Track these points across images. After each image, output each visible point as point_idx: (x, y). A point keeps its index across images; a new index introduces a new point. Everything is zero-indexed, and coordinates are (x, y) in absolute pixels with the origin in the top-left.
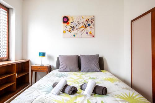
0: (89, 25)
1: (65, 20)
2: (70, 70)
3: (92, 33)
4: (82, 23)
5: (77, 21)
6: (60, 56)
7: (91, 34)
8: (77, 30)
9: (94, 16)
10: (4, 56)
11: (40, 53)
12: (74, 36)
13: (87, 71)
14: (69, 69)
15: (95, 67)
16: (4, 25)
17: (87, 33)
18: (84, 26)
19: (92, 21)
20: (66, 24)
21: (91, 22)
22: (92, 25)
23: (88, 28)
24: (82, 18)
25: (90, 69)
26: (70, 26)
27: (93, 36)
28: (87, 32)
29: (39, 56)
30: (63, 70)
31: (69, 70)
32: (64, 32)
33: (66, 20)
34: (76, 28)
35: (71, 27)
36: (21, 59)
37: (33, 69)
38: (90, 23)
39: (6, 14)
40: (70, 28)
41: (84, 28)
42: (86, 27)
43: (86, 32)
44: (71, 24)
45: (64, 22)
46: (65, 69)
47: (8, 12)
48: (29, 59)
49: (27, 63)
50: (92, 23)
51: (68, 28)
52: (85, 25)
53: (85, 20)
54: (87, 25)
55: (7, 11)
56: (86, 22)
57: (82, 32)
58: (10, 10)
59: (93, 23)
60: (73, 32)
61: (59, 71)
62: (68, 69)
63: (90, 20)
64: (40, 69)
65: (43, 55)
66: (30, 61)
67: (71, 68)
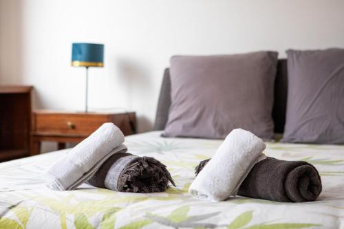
6: (175, 59)
14: (216, 125)
29: (74, 59)
30: (184, 127)
31: (213, 131)
37: (44, 129)
46: (195, 123)
61: (163, 136)
64: (73, 127)
65: (92, 55)
66: (36, 93)
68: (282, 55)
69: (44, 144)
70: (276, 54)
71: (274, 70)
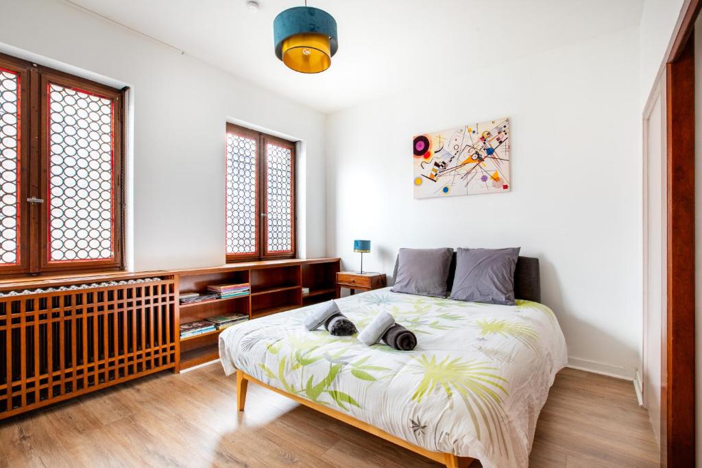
0: (490, 152)
1: (420, 146)
2: (419, 291)
3: (500, 176)
4: (468, 148)
5: (454, 143)
7: (496, 179)
8: (453, 173)
9: (507, 120)
10: (285, 249)
11: (356, 242)
12: (446, 190)
13: (464, 298)
14: (416, 287)
15: (494, 288)
16: (280, 187)
17: (484, 179)
18: (475, 157)
19: (500, 136)
20: (422, 159)
21: (498, 139)
22: (500, 152)
23: (488, 163)
24: (467, 133)
25: (477, 295)
26: (433, 163)
27: (505, 187)
28: (485, 174)
29: (355, 249)
30: (401, 287)
31: (414, 291)
32: (418, 182)
33: (422, 146)
34: (450, 166)
35: (436, 164)
36: (323, 255)
37: (341, 281)
38: (494, 144)
39: (289, 156)
40: (433, 170)
41: (475, 164)
42: (480, 159)
43: (480, 175)
44: (435, 158)
45: (417, 153)
46: (407, 285)
47: (293, 150)
48: (338, 257)
49: (336, 265)
50: (501, 142)
51: (429, 168)
52: (477, 153)
53: (476, 137)
54: (483, 154)
55: (291, 149)
56: (481, 143)
57: (470, 176)
58: (298, 146)
59: (503, 144)
60: (443, 181)
61: (392, 291)
62: (412, 287)
63: (495, 134)
64: (354, 282)
65: (363, 246)
67: (421, 284)
68: (455, 251)
69: (342, 289)
70: (453, 249)
71: (451, 258)
